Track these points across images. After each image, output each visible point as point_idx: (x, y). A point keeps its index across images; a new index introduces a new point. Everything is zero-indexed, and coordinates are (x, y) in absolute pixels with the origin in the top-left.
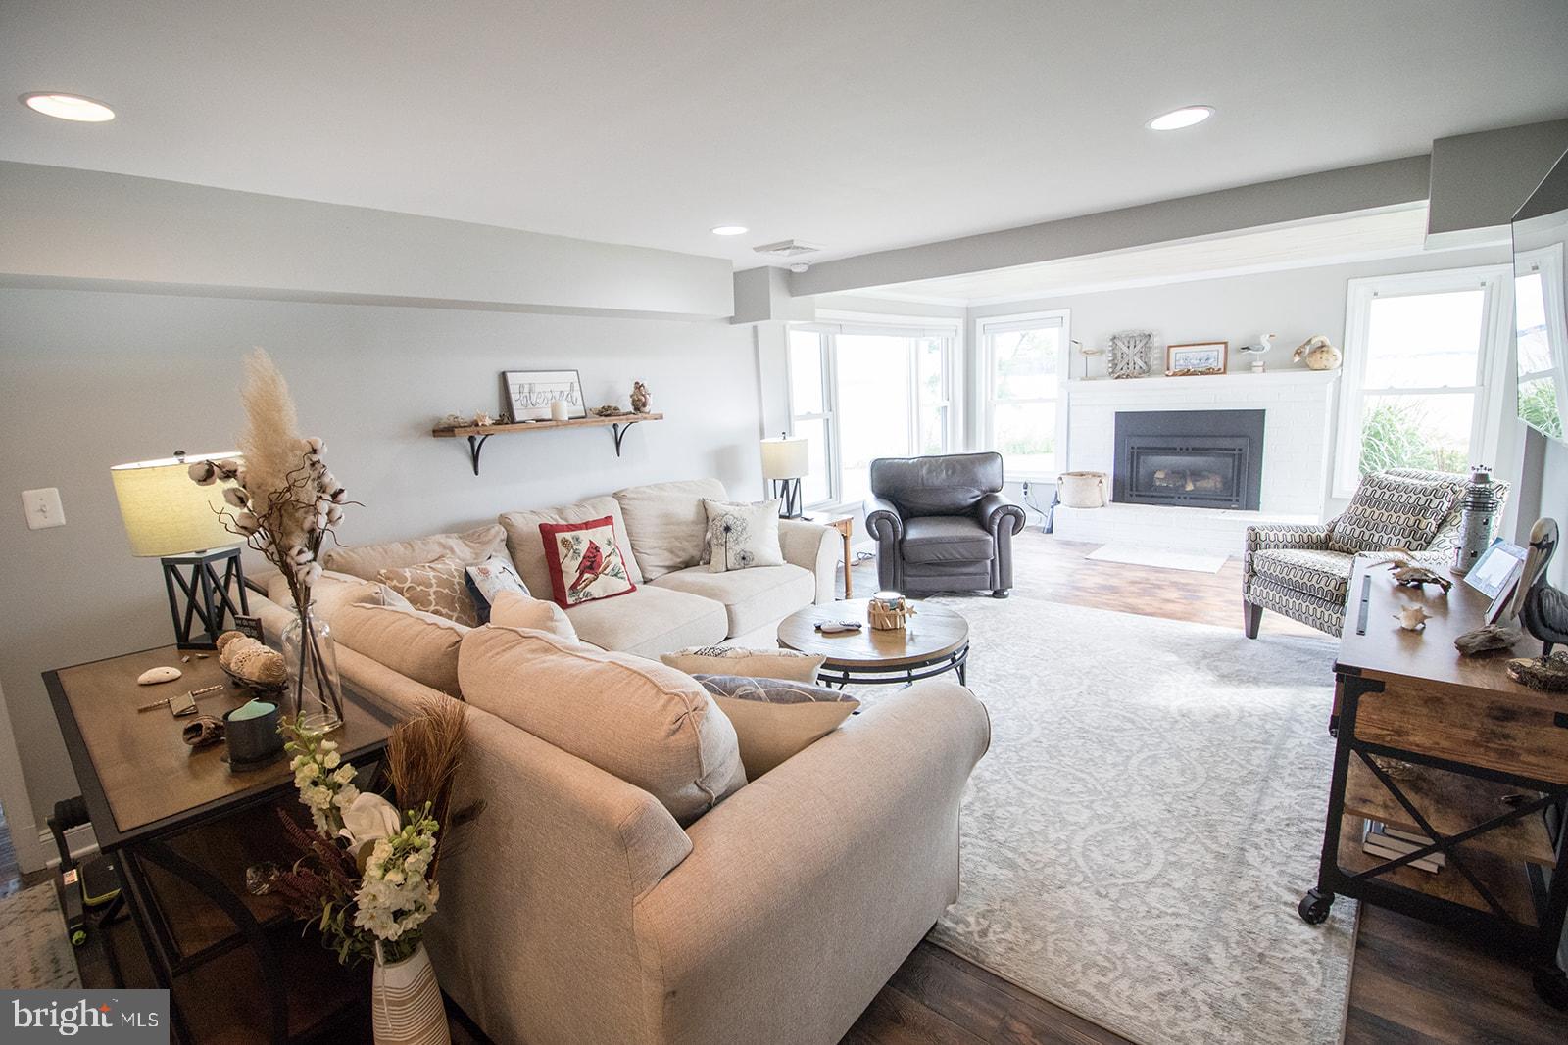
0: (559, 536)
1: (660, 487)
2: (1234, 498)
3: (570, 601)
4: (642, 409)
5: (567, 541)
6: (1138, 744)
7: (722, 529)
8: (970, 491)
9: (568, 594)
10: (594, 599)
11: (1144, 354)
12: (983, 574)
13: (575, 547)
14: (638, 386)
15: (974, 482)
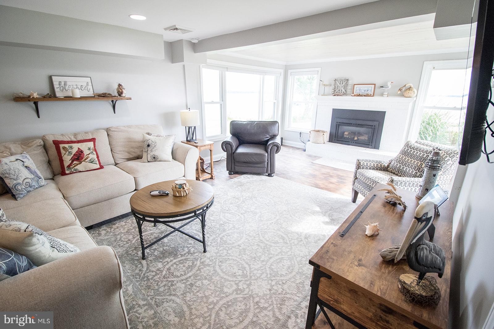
0: (61, 146)
1: (129, 127)
2: (370, 144)
3: (67, 172)
4: (121, 95)
5: (65, 148)
6: (279, 251)
7: (146, 145)
8: (265, 135)
9: (66, 169)
10: (80, 172)
11: (345, 87)
12: (264, 167)
13: (69, 150)
14: (120, 85)
15: (267, 132)
